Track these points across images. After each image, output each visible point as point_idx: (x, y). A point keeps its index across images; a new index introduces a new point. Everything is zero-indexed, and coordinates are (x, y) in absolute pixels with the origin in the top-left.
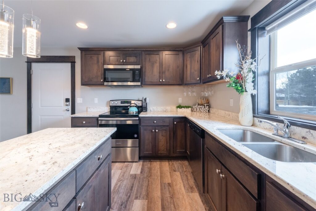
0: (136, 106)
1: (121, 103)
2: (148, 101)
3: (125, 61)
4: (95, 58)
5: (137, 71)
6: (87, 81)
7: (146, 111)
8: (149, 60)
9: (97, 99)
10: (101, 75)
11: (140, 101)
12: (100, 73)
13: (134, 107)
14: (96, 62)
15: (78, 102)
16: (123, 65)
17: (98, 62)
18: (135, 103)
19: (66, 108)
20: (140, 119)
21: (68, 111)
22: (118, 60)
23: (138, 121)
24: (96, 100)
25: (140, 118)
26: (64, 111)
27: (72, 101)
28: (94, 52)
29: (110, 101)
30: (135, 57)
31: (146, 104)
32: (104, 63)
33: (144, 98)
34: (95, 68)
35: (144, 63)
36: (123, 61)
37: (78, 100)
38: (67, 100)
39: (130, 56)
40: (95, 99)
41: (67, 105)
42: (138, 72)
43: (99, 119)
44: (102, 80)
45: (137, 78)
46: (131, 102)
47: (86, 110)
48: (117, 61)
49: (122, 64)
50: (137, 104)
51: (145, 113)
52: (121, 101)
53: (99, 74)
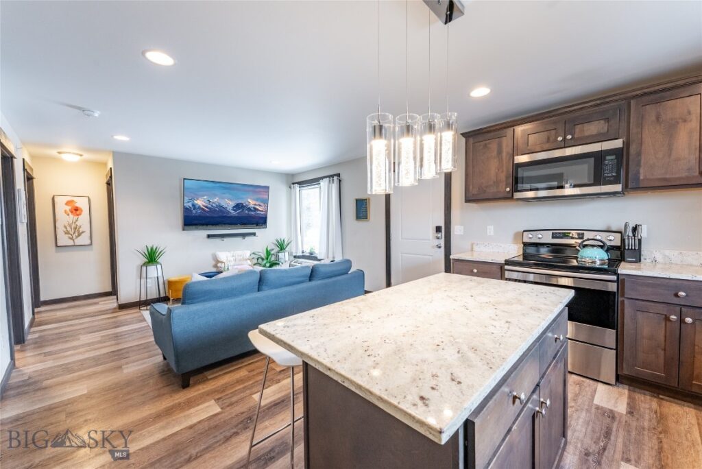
0: (602, 247)
1: (553, 237)
2: (643, 233)
3: (569, 137)
4: (494, 145)
5: (610, 155)
6: (476, 193)
7: (638, 260)
8: (658, 118)
9: (492, 227)
10: (507, 178)
11: (613, 234)
12: (504, 174)
13: (595, 248)
14: (495, 153)
15: (456, 233)
16: (565, 147)
17: (500, 152)
18: (599, 238)
19: (437, 242)
20: (620, 281)
21: (440, 247)
22: (548, 138)
23: (616, 284)
24: (491, 230)
25: (621, 277)
26: (433, 247)
27: (445, 231)
28: (492, 134)
29: (524, 231)
30: (602, 122)
31: (640, 241)
32: (515, 151)
33: (631, 225)
34: (494, 164)
35: (634, 130)
36: (565, 139)
37: (456, 230)
38: (438, 229)
39: (588, 120)
40: (488, 227)
41: (438, 238)
42: (613, 157)
43: (506, 267)
44: (508, 189)
45: (609, 173)
46: (583, 234)
47: (470, 248)
48: (548, 140)
49: (563, 145)
50: (604, 240)
51: (634, 266)
52: (551, 232)
53: (503, 176)
